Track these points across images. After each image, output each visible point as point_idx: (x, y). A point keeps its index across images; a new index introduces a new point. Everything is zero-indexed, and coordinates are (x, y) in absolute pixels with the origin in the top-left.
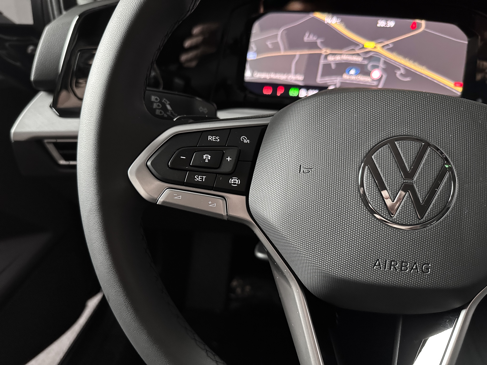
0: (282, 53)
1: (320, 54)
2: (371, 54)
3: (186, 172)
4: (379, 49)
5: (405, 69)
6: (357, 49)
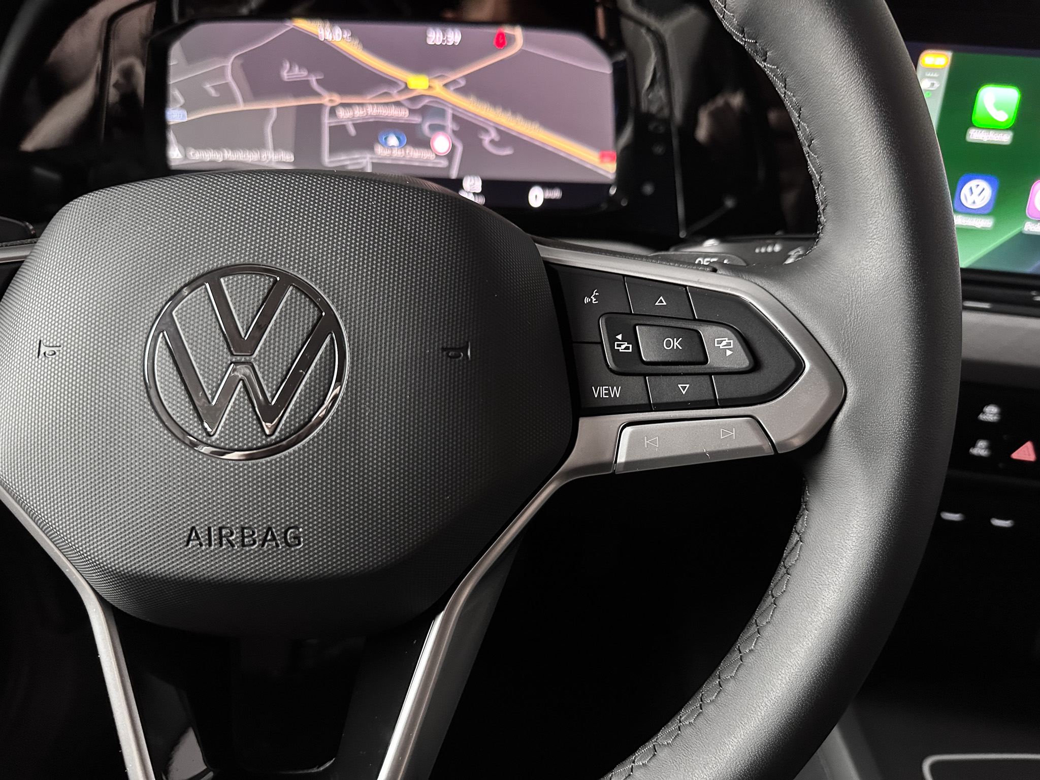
0: (241, 107)
1: (320, 107)
2: (425, 102)
4: (439, 90)
5: (499, 131)
6: (394, 92)
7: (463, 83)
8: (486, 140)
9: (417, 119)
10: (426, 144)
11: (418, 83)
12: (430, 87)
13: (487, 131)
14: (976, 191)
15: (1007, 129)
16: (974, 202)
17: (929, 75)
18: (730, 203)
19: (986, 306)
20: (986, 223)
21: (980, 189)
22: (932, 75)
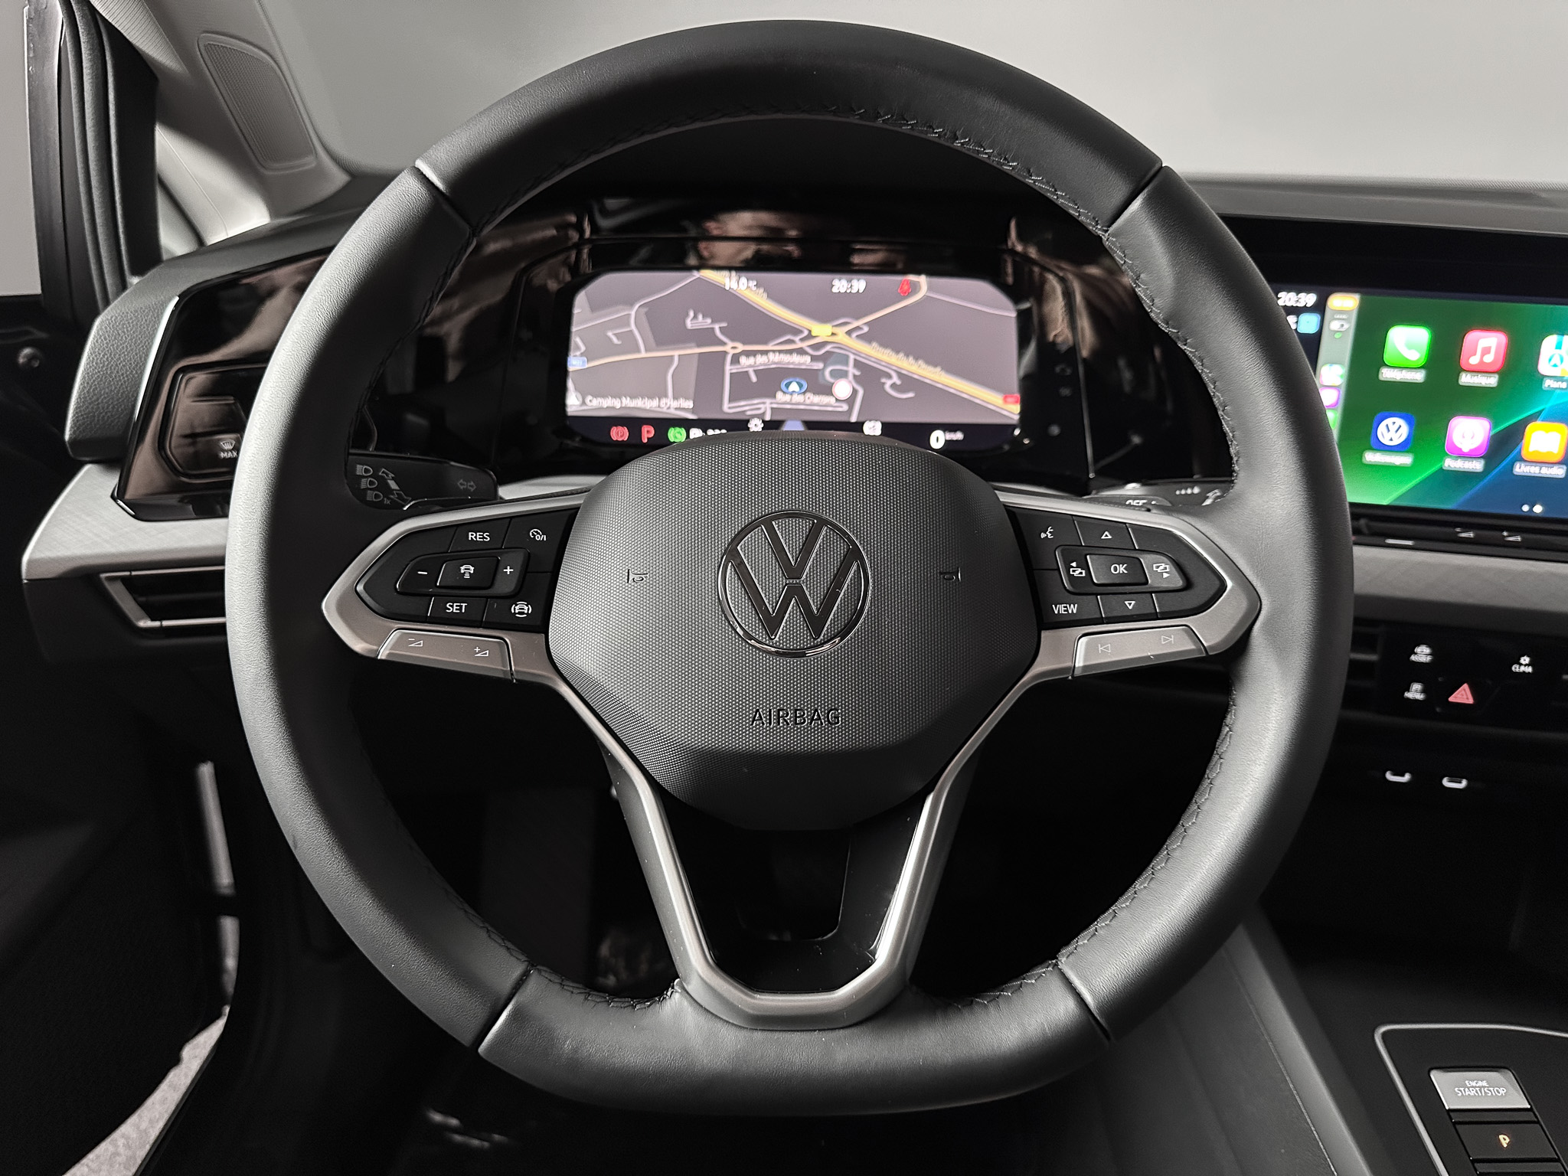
0: (643, 354)
1: (725, 353)
2: (828, 348)
3: (429, 598)
4: (842, 337)
5: (900, 375)
6: (797, 339)
7: (866, 329)
8: (888, 383)
9: (819, 365)
10: (827, 390)
11: (822, 331)
12: (833, 334)
13: (889, 377)
14: (1393, 428)
15: (1419, 368)
16: (1391, 440)
17: (1338, 317)
18: (1136, 440)
19: (1410, 543)
20: (1404, 460)
21: (1396, 426)
22: (1341, 317)
